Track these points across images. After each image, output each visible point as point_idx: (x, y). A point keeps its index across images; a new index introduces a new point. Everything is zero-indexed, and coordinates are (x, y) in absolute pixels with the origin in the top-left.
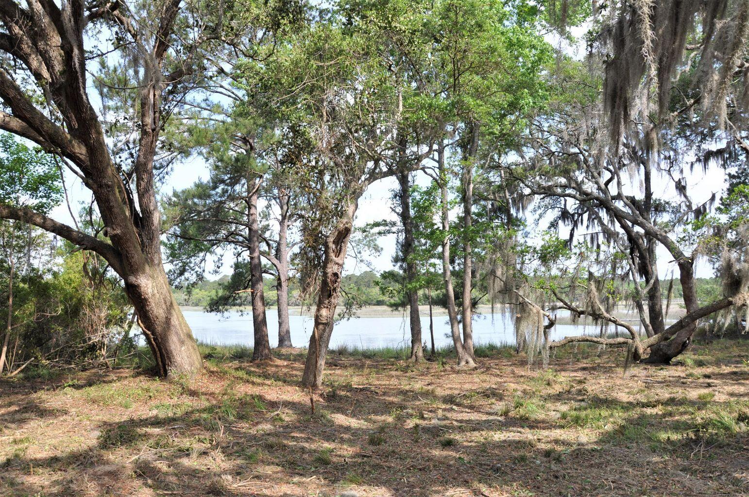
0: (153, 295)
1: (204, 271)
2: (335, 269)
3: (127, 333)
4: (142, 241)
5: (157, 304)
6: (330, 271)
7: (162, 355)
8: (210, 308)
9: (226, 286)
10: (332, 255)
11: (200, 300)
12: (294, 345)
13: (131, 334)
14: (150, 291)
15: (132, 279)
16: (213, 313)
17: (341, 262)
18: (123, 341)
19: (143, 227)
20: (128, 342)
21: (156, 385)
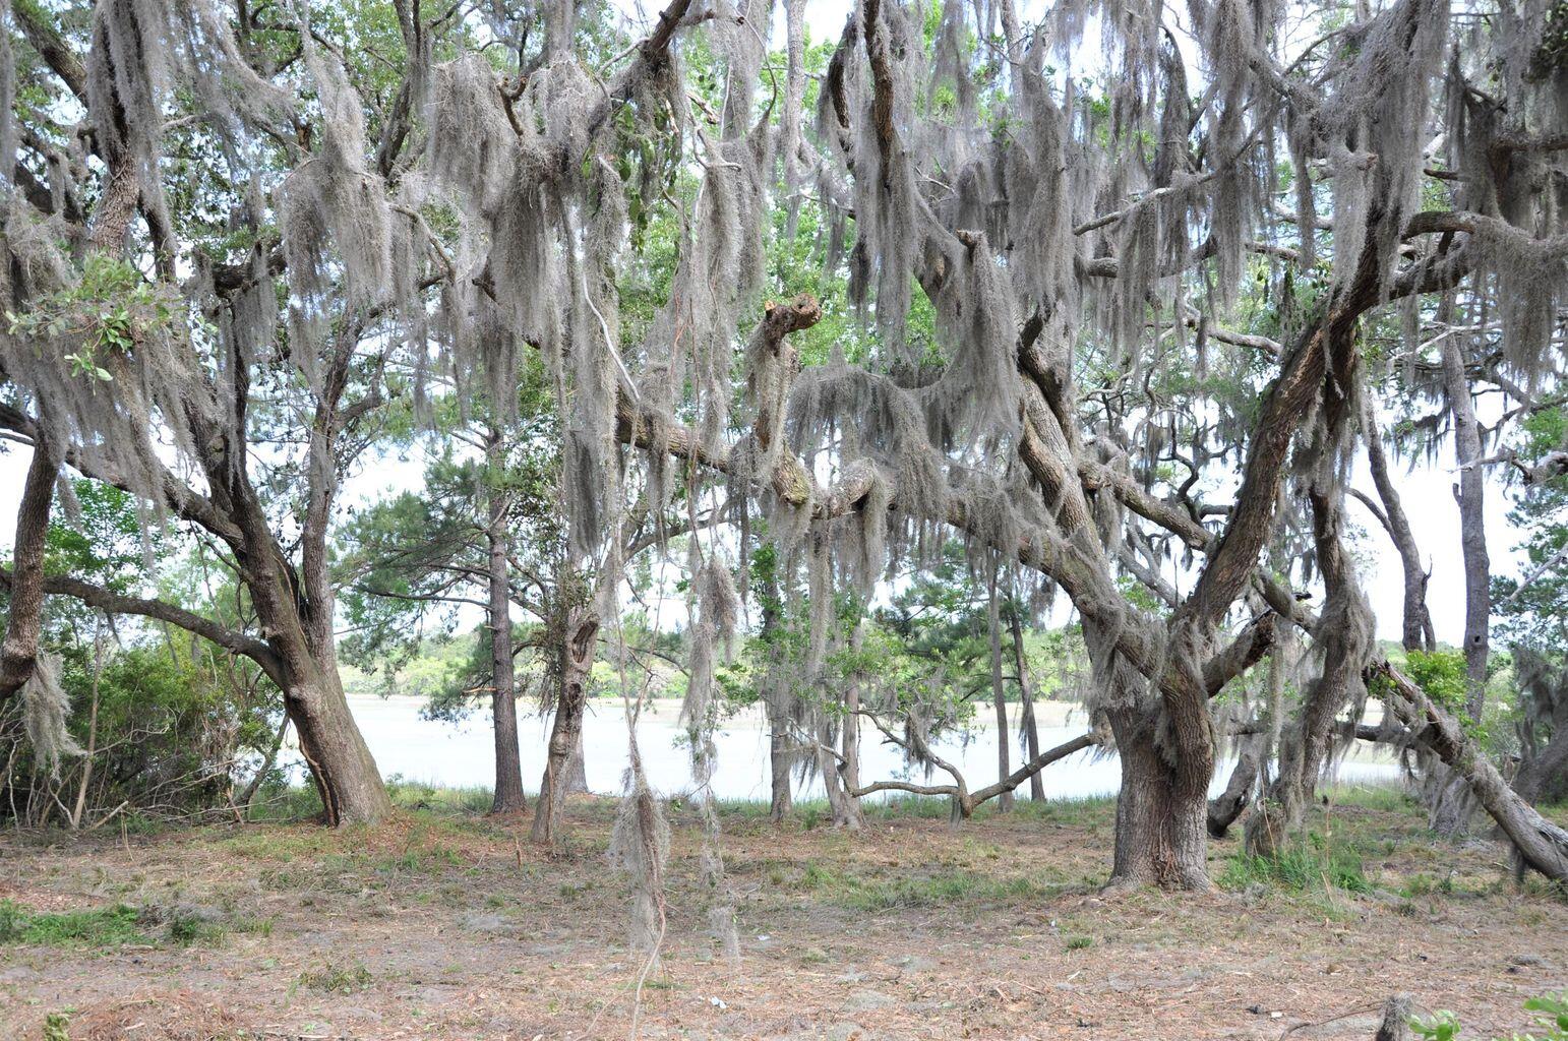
0: (324, 713)
1: (420, 638)
2: (577, 679)
3: (270, 760)
4: (310, 639)
5: (328, 725)
6: (569, 681)
7: (333, 795)
8: (432, 710)
9: (462, 670)
10: (573, 660)
11: (424, 681)
12: (590, 789)
13: (279, 764)
14: (318, 707)
15: (294, 691)
16: (439, 722)
17: (584, 669)
18: (260, 776)
19: (311, 620)
20: (271, 779)
21: (323, 836)
